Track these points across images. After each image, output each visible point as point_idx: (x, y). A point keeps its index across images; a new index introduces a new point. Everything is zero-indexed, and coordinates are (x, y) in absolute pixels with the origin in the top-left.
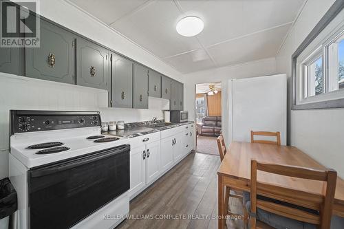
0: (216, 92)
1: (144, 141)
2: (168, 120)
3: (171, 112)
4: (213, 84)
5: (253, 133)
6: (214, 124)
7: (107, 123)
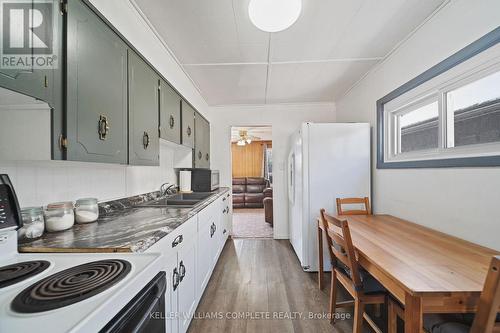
0: (249, 141)
1: (174, 244)
2: (186, 188)
3: (194, 171)
4: (243, 129)
5: (339, 202)
6: (242, 188)
7: (40, 211)
